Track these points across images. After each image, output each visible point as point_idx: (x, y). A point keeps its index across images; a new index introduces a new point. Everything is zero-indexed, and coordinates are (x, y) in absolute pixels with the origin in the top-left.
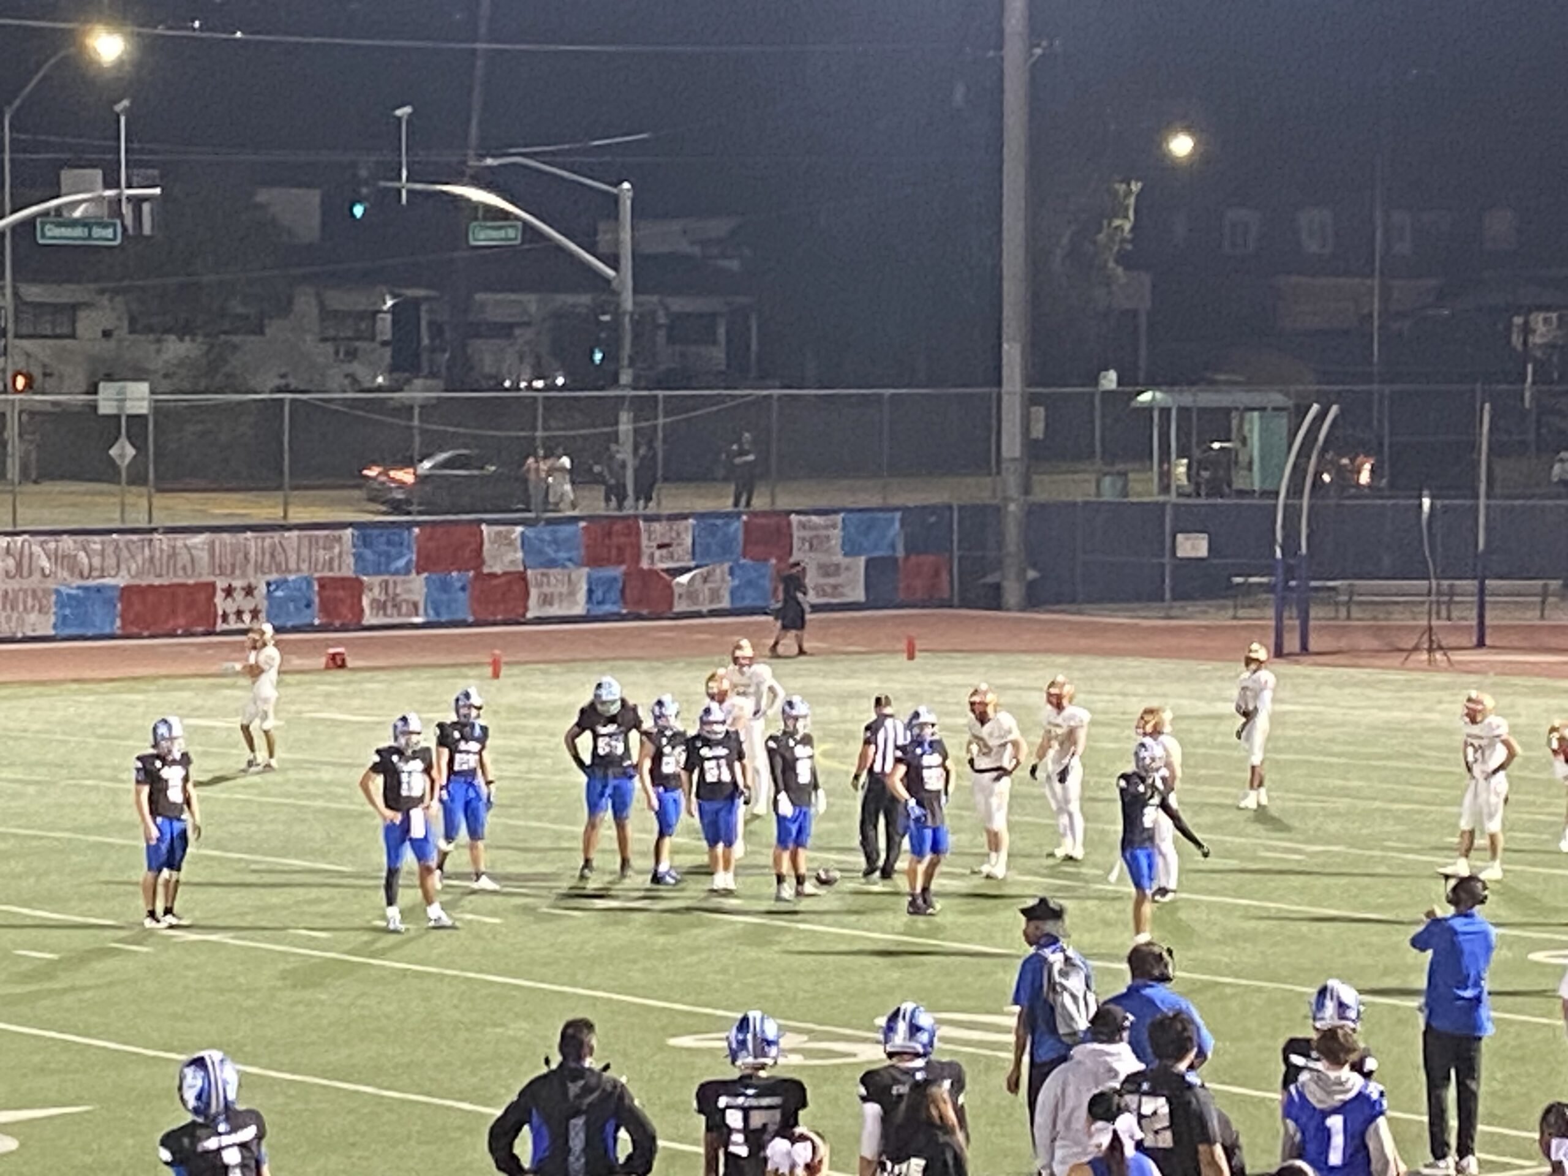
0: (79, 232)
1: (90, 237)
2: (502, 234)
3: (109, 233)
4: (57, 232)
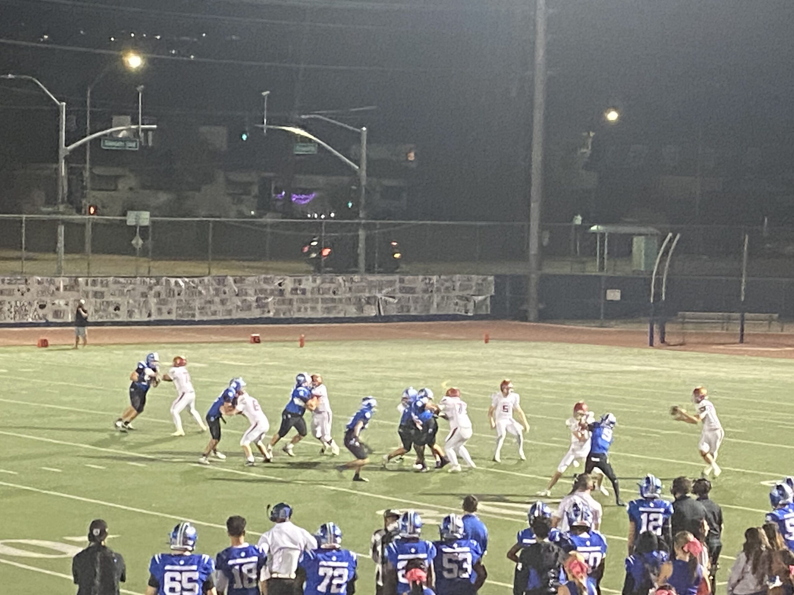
0: (120, 144)
1: (125, 146)
2: (308, 149)
3: (134, 145)
4: (111, 144)
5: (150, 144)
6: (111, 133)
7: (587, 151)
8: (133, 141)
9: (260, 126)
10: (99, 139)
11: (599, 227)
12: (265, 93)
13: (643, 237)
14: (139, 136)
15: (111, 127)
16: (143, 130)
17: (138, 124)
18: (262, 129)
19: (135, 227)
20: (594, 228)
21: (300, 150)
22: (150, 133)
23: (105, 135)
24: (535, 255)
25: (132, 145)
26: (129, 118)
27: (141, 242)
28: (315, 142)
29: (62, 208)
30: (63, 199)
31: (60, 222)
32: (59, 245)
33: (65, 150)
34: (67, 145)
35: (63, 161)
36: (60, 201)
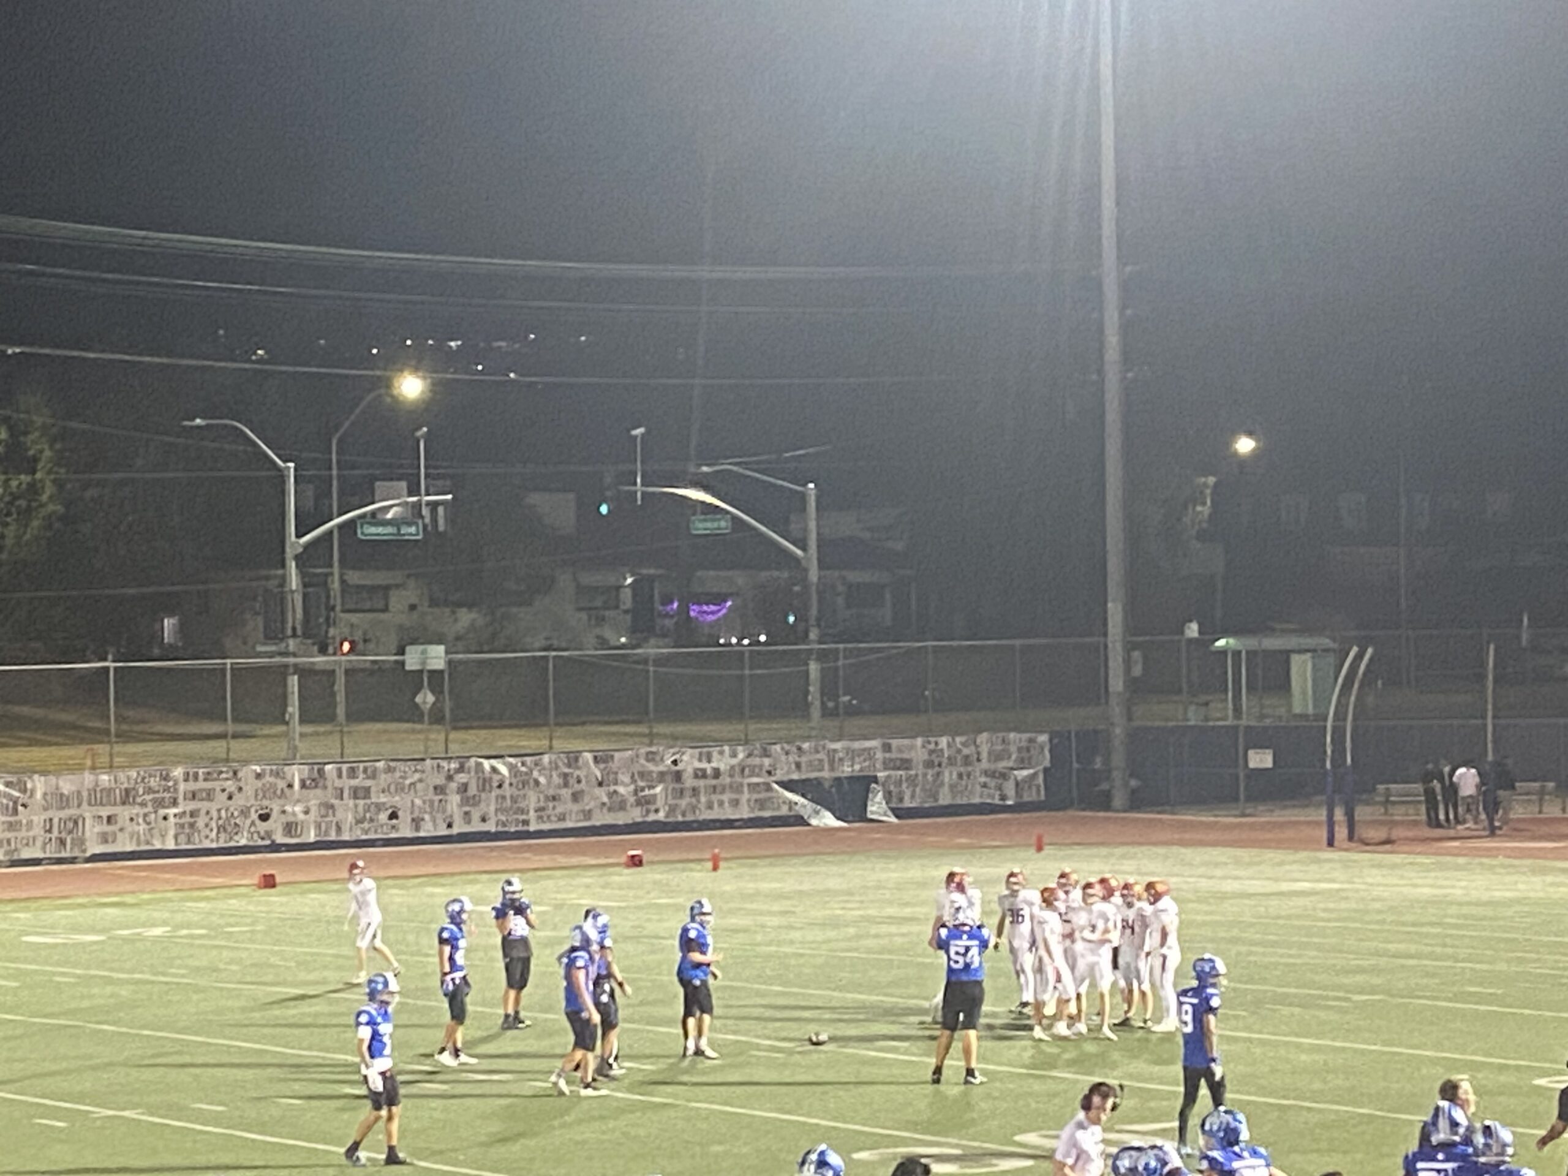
0: (390, 530)
1: (399, 534)
2: (716, 525)
3: (413, 530)
4: (373, 530)
5: (441, 528)
6: (373, 514)
7: (1204, 510)
8: (409, 524)
9: (633, 488)
10: (351, 524)
11: (1232, 641)
12: (639, 431)
13: (1309, 655)
14: (422, 517)
15: (373, 503)
16: (428, 503)
17: (419, 494)
18: (636, 492)
19: (421, 672)
20: (1221, 643)
21: (701, 526)
22: (441, 510)
23: (363, 516)
24: (1119, 694)
25: (410, 531)
26: (403, 484)
27: (431, 698)
28: (727, 512)
29: (292, 644)
30: (294, 629)
31: (291, 670)
32: (290, 709)
33: (295, 543)
34: (299, 535)
35: (293, 564)
36: (289, 632)
